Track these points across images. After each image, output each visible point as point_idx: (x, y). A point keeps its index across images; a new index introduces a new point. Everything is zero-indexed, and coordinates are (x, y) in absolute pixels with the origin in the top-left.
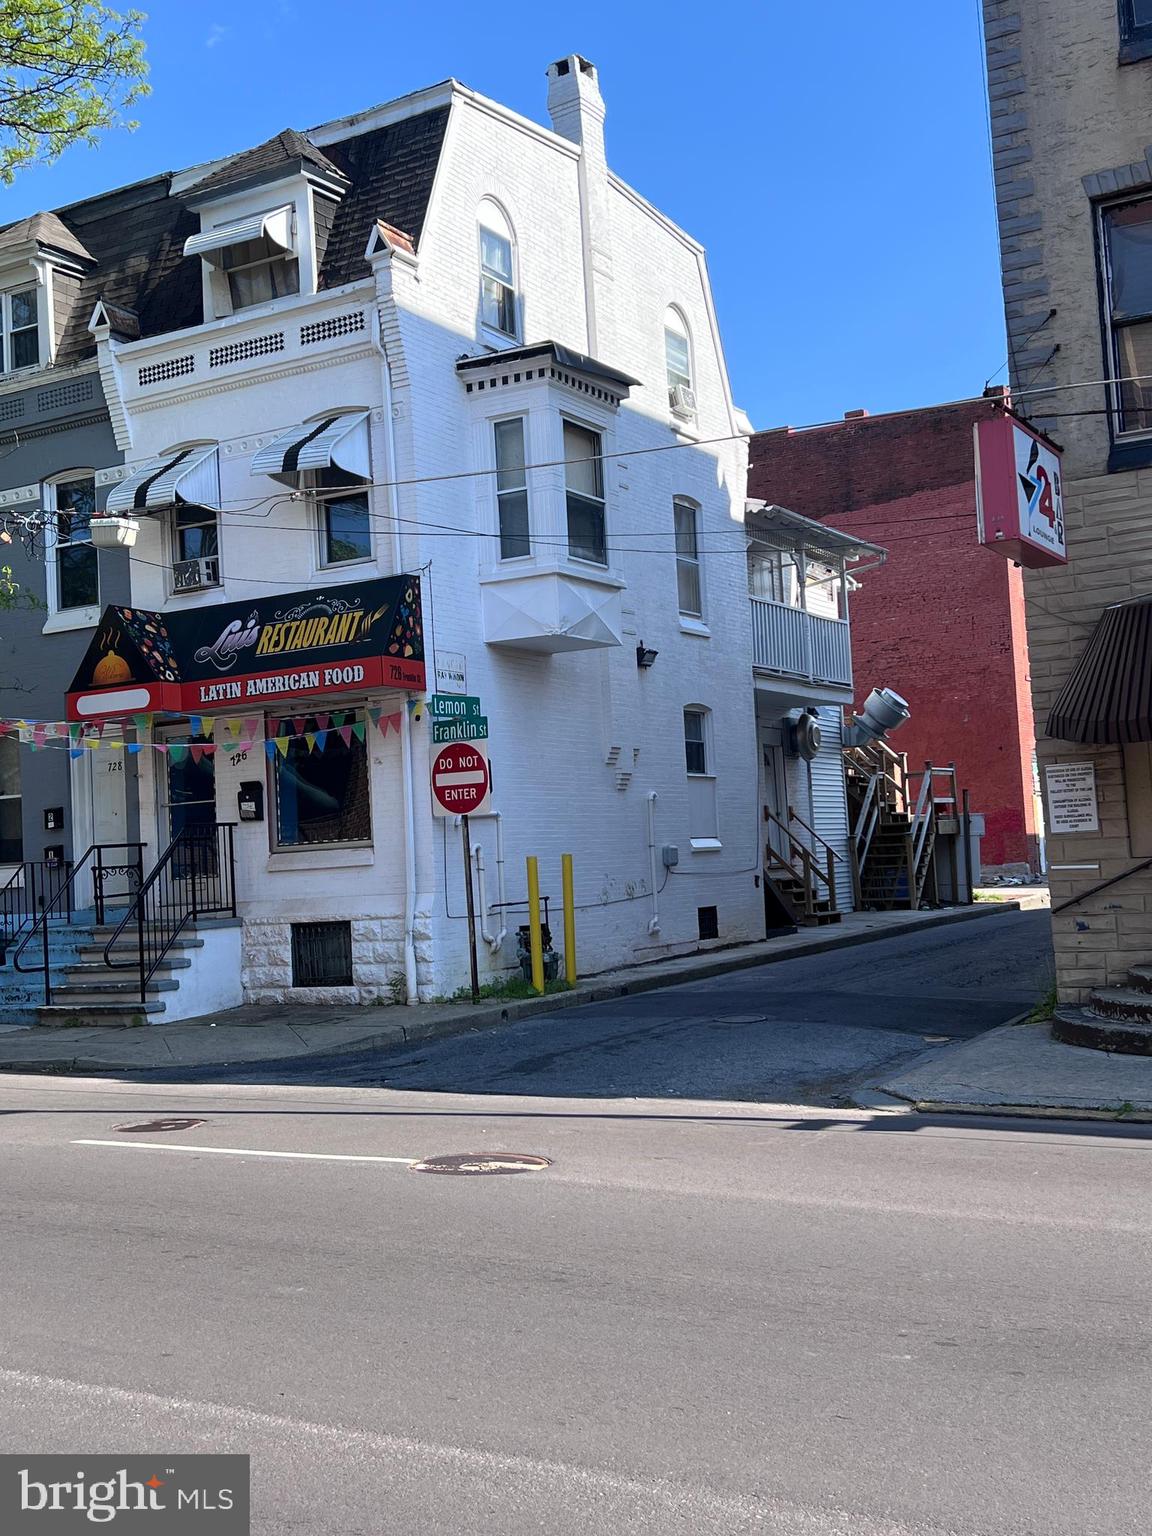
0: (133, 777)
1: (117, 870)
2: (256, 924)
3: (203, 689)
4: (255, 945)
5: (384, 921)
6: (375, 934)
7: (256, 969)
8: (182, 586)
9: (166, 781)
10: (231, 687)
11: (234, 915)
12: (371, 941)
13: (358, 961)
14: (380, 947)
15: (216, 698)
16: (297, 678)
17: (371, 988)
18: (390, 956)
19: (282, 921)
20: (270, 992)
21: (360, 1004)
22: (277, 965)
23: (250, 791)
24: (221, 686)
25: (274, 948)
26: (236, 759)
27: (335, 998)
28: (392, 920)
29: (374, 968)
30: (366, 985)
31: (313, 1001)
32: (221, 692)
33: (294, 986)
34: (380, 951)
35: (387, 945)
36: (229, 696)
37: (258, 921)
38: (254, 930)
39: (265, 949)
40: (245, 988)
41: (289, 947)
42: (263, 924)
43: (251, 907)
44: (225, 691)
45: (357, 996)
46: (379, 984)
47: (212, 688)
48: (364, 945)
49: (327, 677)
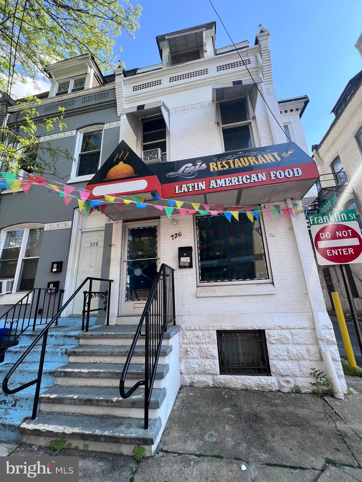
0: (108, 245)
1: (97, 294)
2: (191, 330)
3: (177, 187)
4: (189, 344)
5: (293, 331)
6: (288, 340)
7: (191, 361)
8: (147, 160)
9: (126, 249)
10: (198, 184)
11: (174, 324)
12: (284, 344)
13: (274, 358)
14: (293, 349)
15: (186, 191)
16: (248, 177)
17: (288, 379)
18: (303, 357)
19: (211, 328)
20: (203, 378)
21: (279, 391)
22: (207, 358)
24: (190, 185)
25: (204, 346)
26: (175, 236)
27: (258, 385)
28: (300, 330)
29: (290, 364)
30: (283, 376)
31: (239, 386)
32: (191, 187)
33: (221, 373)
34: (295, 352)
35: (299, 347)
36: (196, 189)
37: (192, 328)
38: (188, 334)
39: (197, 346)
40: (182, 373)
41: (216, 346)
42: (196, 330)
43: (184, 318)
44: (193, 187)
45: (276, 384)
46: (294, 376)
47: (184, 186)
48: (278, 346)
49: (272, 176)
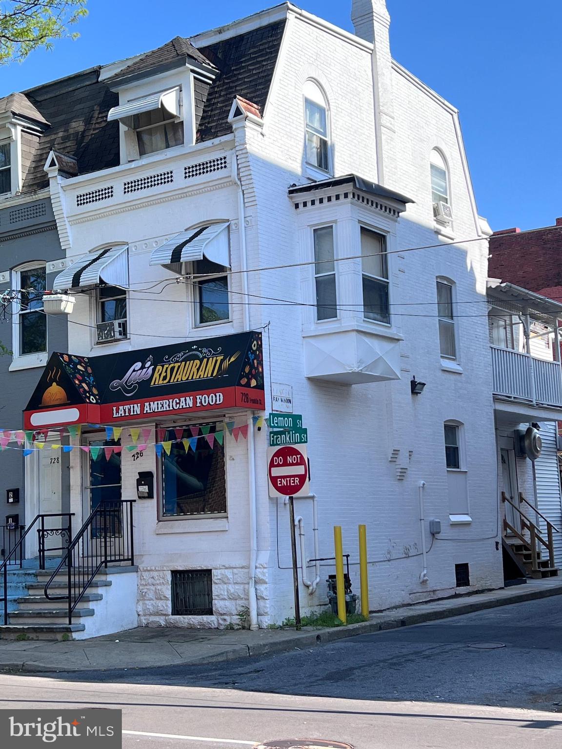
0: (66, 468)
1: (54, 532)
2: (148, 571)
3: (115, 408)
4: (146, 585)
5: (235, 570)
6: (228, 579)
7: (147, 602)
8: (102, 339)
9: (89, 471)
10: (134, 407)
11: (133, 564)
12: (225, 583)
13: (216, 597)
14: (232, 588)
15: (123, 415)
16: (178, 401)
17: (226, 617)
18: (239, 595)
19: (165, 569)
20: (156, 619)
21: (217, 628)
22: (161, 599)
23: (145, 478)
24: (127, 406)
25: (159, 587)
26: (136, 456)
27: (201, 624)
28: (240, 570)
29: (227, 603)
30: (222, 615)
31: (185, 625)
32: (127, 410)
33: (172, 615)
34: (232, 591)
35: (237, 587)
36: (132, 413)
37: (149, 568)
38: (145, 574)
39: (153, 588)
40: (139, 615)
41: (170, 587)
42: (151, 570)
43: (145, 558)
44: (129, 410)
45: (216, 623)
46: (231, 615)
47: (121, 408)
48: (221, 586)
49: (199, 401)
